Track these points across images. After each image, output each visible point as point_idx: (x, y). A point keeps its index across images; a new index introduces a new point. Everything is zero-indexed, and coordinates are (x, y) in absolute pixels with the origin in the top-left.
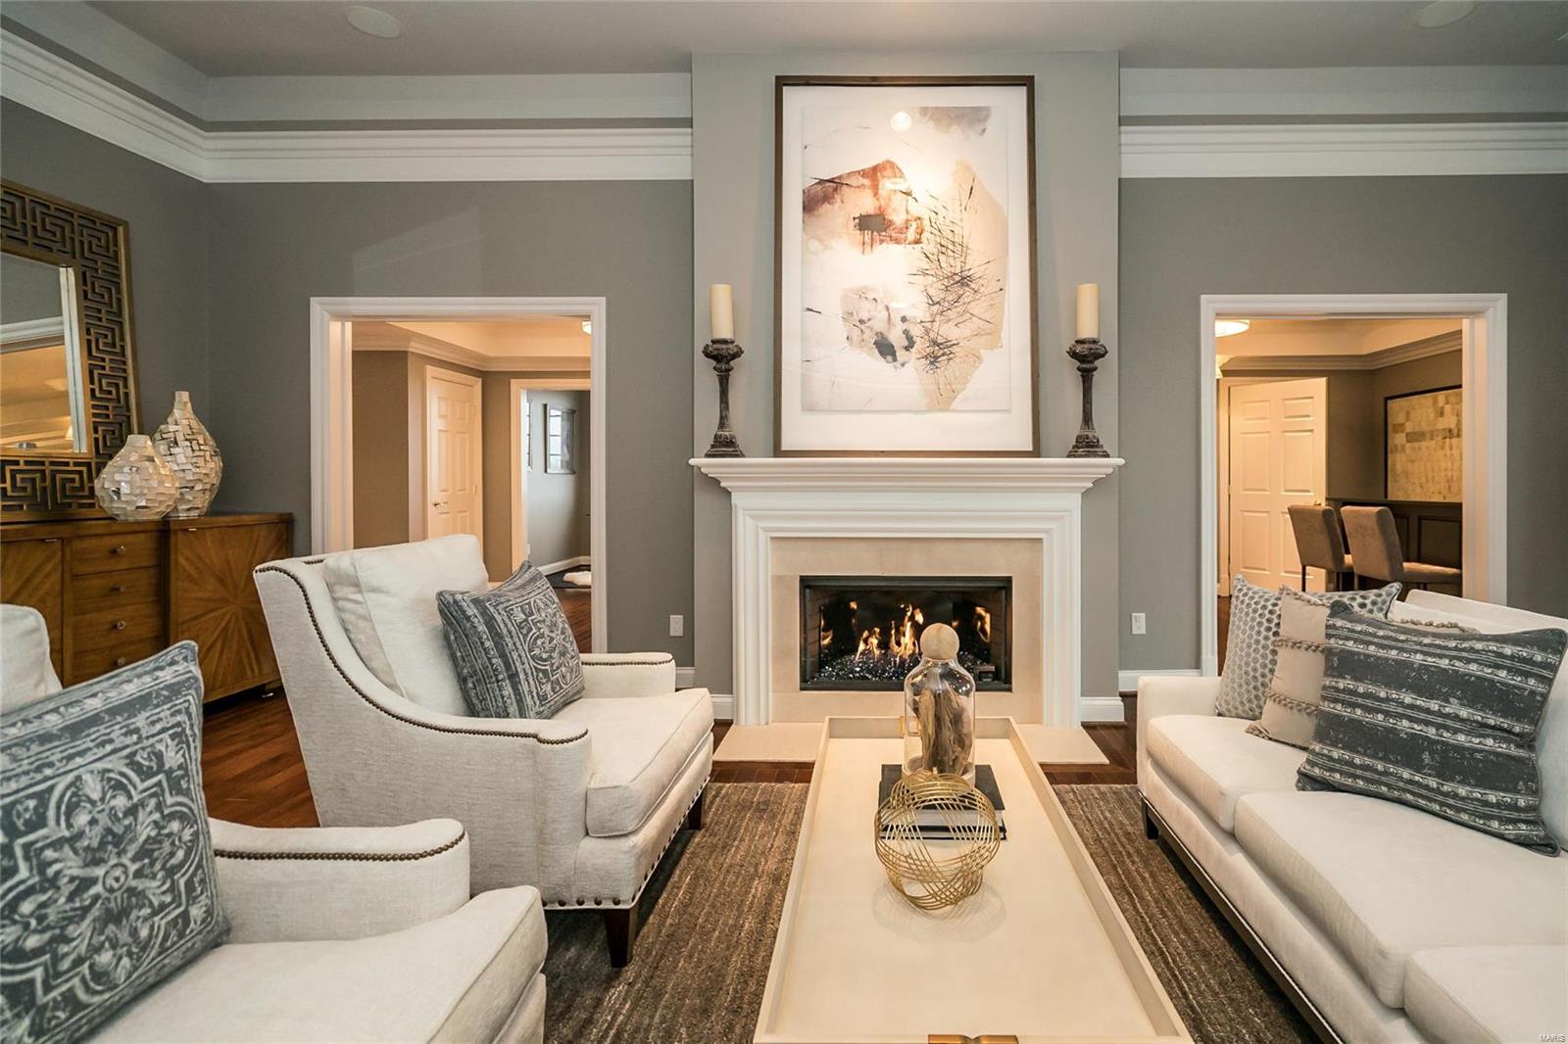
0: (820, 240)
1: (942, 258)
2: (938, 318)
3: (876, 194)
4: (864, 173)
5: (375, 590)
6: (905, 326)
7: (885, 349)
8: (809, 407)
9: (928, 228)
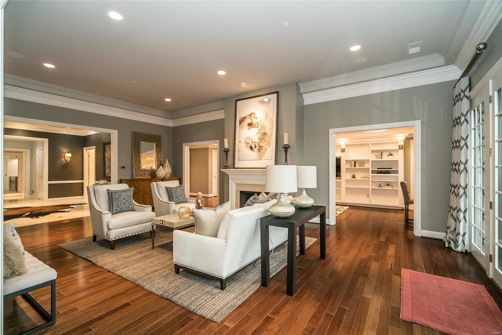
0: (242, 129)
1: (261, 130)
2: (260, 142)
3: (251, 119)
4: (249, 115)
5: (160, 186)
6: (255, 144)
7: (251, 148)
8: (239, 160)
9: (259, 124)
